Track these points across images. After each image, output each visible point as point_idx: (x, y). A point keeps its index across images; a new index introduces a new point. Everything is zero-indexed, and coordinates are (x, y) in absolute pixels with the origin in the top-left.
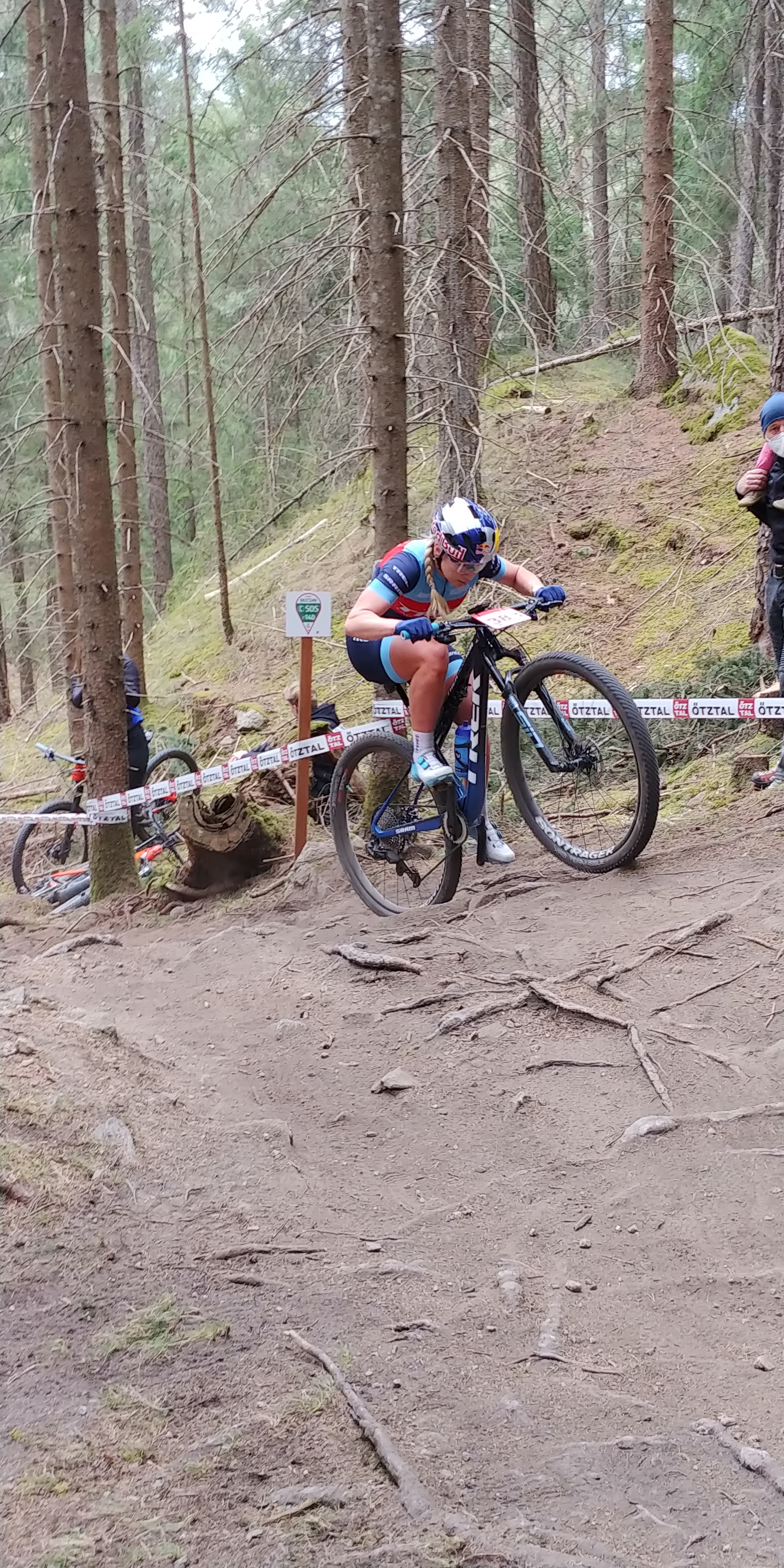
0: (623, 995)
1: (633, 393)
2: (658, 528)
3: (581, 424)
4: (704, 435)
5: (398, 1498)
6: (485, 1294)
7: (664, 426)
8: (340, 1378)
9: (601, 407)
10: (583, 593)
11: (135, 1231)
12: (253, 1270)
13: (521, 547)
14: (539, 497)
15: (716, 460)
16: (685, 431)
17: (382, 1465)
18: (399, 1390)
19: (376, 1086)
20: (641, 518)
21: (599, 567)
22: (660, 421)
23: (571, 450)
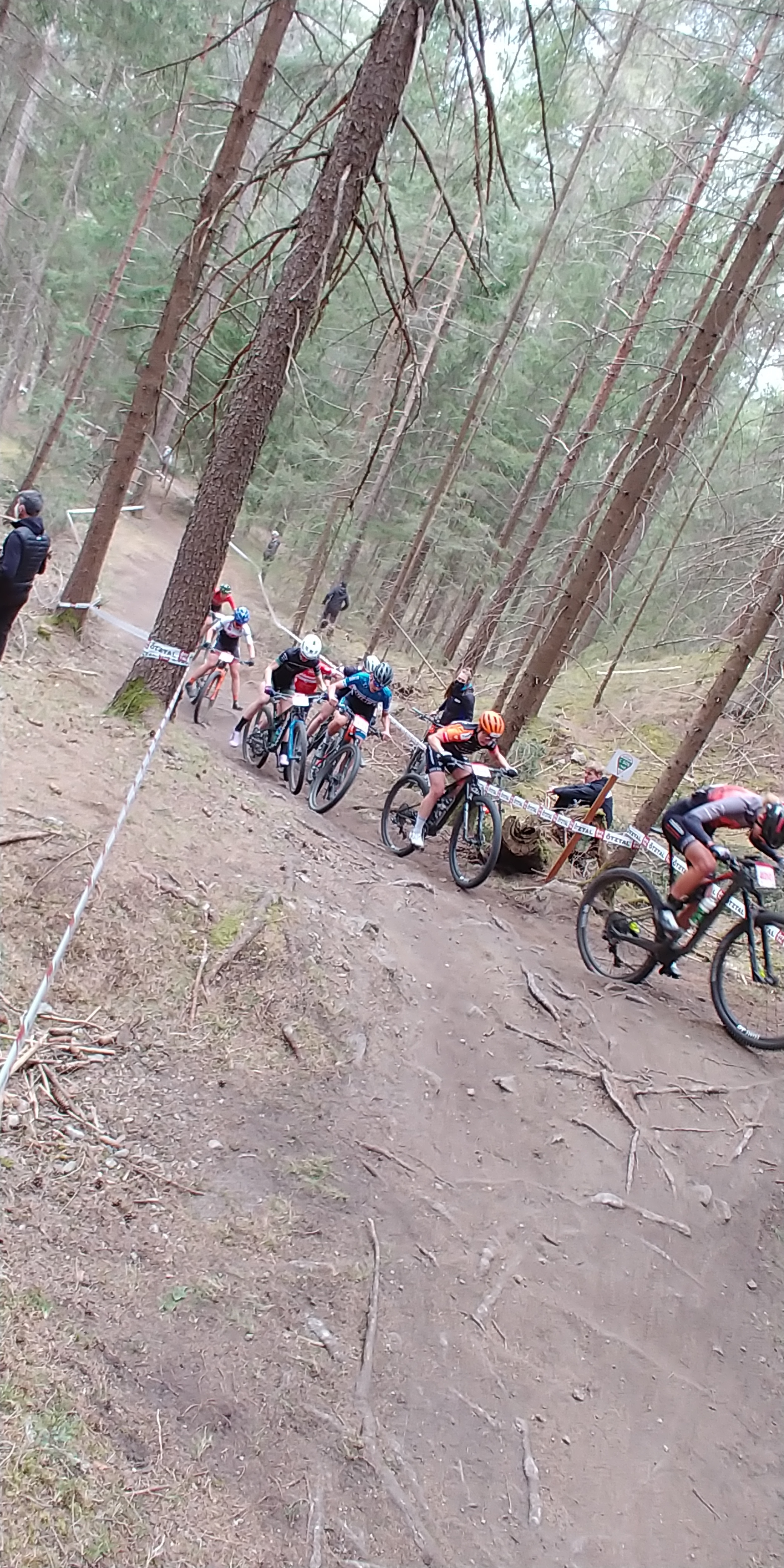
0: (645, 1107)
5: (357, 1377)
8: (377, 1266)
11: (336, 1106)
12: (377, 1166)
17: (364, 1341)
19: (496, 1079)
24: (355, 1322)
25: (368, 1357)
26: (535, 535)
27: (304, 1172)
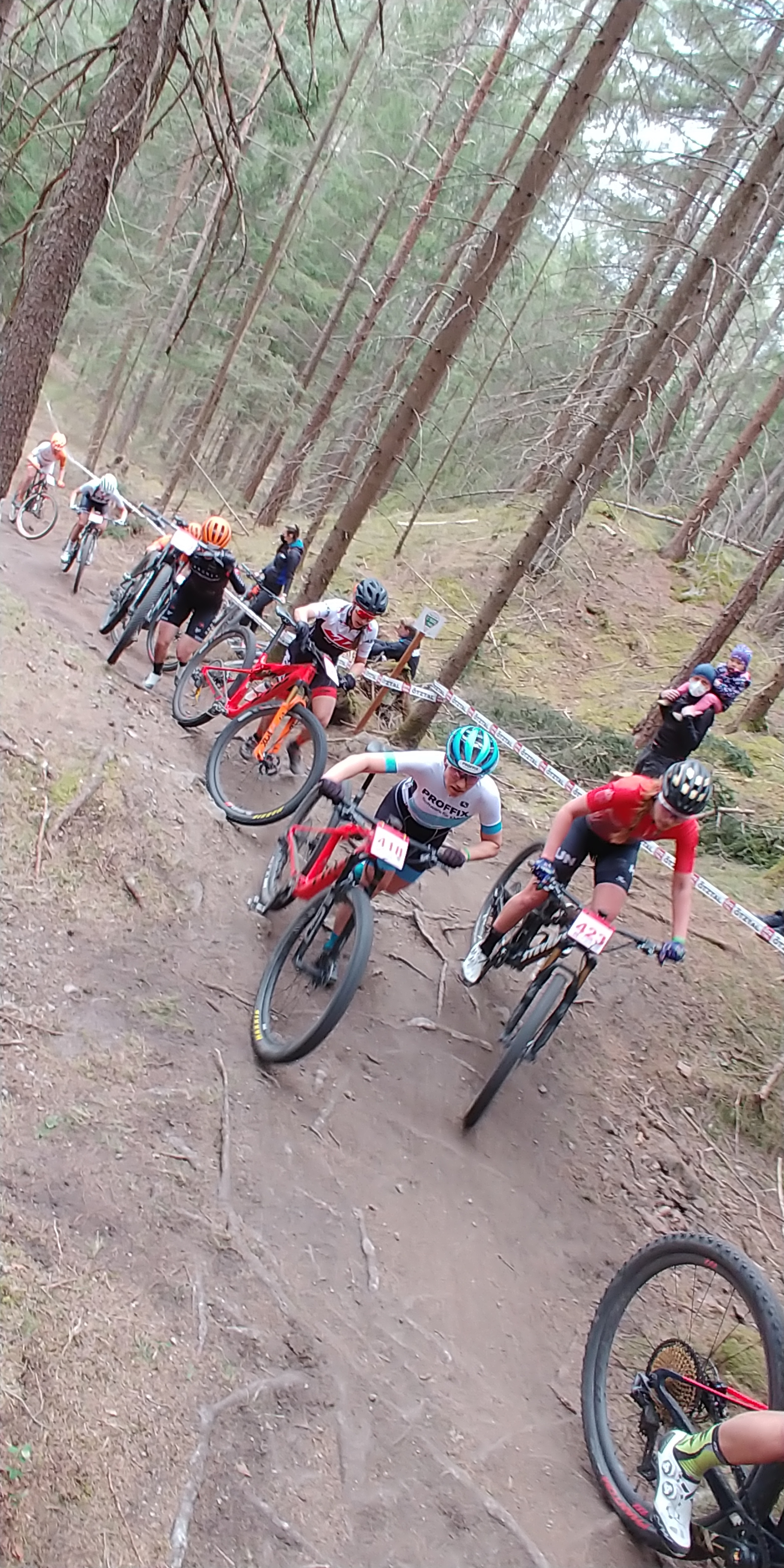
0: (452, 941)
2: (629, 633)
3: (626, 553)
5: (218, 1183)
7: (664, 579)
9: (641, 550)
10: (574, 643)
11: (179, 950)
12: (219, 1002)
13: (560, 600)
14: (584, 579)
16: (672, 589)
20: (624, 622)
21: (589, 634)
23: (614, 564)
24: (210, 1139)
25: (226, 1166)
26: (340, 380)
27: (154, 1011)
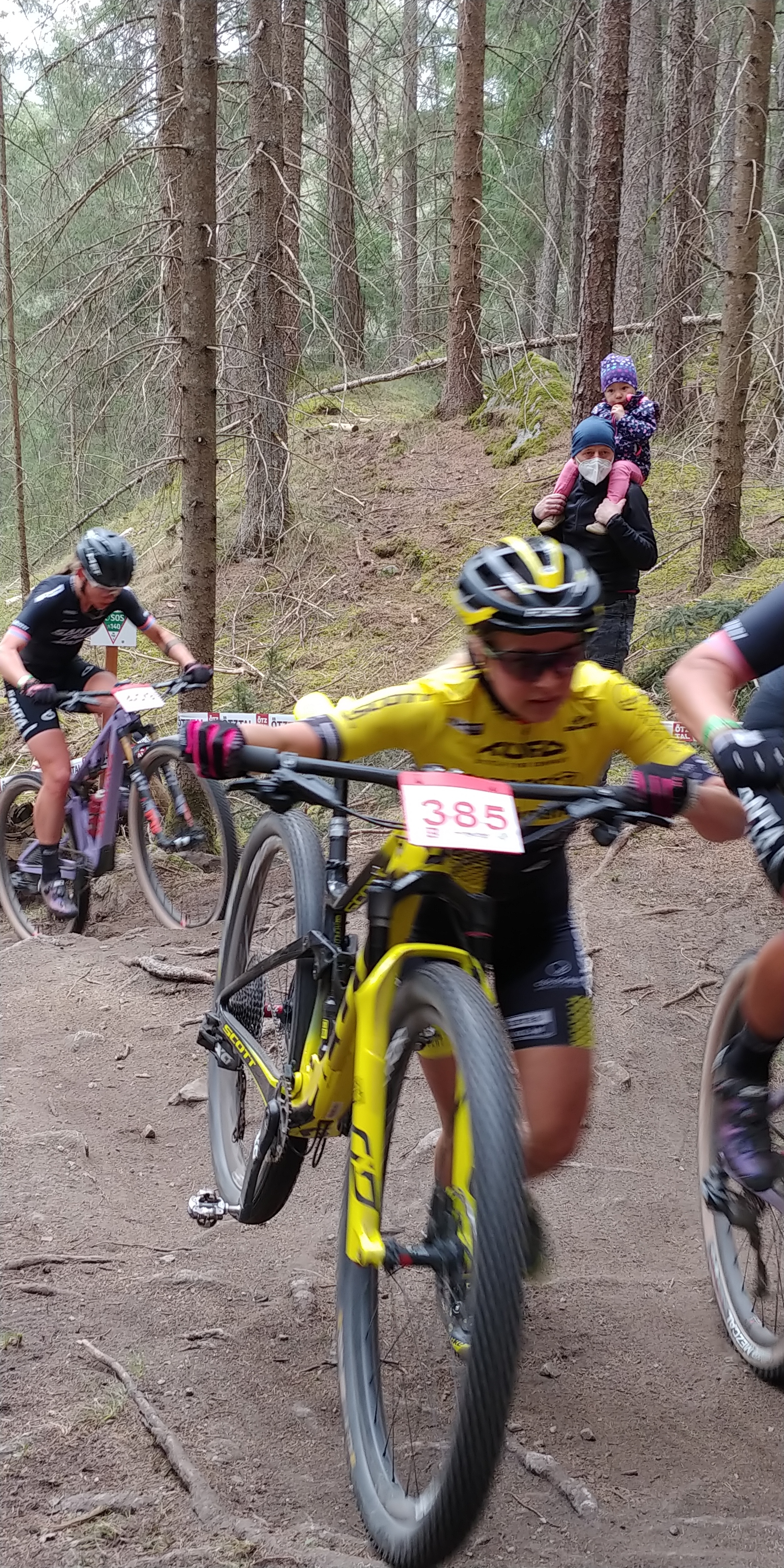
1: (439, 414)
2: (461, 550)
3: (388, 443)
4: (507, 458)
5: (188, 1504)
6: (277, 1303)
7: (468, 449)
8: (132, 1387)
9: (407, 427)
10: (387, 611)
12: (46, 1280)
13: (328, 564)
14: (346, 514)
15: (517, 484)
16: (489, 454)
17: (173, 1471)
18: (191, 1398)
19: (173, 1098)
20: (445, 539)
21: (403, 586)
22: (465, 443)
23: (378, 468)
24: (142, 1467)
25: (195, 1481)
